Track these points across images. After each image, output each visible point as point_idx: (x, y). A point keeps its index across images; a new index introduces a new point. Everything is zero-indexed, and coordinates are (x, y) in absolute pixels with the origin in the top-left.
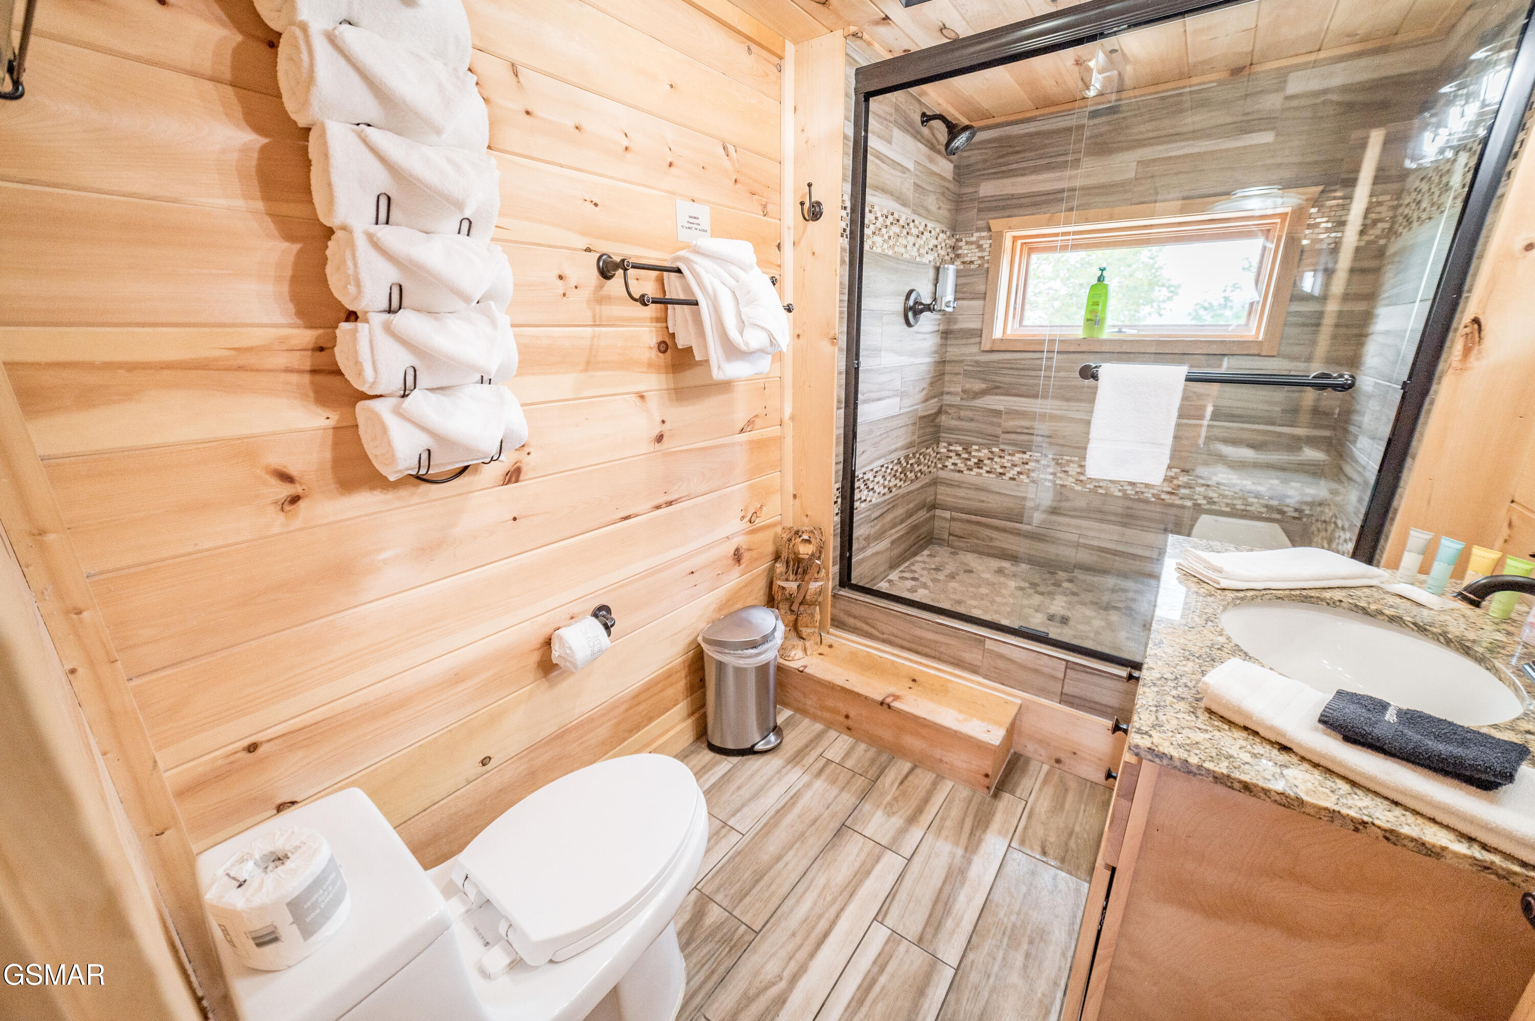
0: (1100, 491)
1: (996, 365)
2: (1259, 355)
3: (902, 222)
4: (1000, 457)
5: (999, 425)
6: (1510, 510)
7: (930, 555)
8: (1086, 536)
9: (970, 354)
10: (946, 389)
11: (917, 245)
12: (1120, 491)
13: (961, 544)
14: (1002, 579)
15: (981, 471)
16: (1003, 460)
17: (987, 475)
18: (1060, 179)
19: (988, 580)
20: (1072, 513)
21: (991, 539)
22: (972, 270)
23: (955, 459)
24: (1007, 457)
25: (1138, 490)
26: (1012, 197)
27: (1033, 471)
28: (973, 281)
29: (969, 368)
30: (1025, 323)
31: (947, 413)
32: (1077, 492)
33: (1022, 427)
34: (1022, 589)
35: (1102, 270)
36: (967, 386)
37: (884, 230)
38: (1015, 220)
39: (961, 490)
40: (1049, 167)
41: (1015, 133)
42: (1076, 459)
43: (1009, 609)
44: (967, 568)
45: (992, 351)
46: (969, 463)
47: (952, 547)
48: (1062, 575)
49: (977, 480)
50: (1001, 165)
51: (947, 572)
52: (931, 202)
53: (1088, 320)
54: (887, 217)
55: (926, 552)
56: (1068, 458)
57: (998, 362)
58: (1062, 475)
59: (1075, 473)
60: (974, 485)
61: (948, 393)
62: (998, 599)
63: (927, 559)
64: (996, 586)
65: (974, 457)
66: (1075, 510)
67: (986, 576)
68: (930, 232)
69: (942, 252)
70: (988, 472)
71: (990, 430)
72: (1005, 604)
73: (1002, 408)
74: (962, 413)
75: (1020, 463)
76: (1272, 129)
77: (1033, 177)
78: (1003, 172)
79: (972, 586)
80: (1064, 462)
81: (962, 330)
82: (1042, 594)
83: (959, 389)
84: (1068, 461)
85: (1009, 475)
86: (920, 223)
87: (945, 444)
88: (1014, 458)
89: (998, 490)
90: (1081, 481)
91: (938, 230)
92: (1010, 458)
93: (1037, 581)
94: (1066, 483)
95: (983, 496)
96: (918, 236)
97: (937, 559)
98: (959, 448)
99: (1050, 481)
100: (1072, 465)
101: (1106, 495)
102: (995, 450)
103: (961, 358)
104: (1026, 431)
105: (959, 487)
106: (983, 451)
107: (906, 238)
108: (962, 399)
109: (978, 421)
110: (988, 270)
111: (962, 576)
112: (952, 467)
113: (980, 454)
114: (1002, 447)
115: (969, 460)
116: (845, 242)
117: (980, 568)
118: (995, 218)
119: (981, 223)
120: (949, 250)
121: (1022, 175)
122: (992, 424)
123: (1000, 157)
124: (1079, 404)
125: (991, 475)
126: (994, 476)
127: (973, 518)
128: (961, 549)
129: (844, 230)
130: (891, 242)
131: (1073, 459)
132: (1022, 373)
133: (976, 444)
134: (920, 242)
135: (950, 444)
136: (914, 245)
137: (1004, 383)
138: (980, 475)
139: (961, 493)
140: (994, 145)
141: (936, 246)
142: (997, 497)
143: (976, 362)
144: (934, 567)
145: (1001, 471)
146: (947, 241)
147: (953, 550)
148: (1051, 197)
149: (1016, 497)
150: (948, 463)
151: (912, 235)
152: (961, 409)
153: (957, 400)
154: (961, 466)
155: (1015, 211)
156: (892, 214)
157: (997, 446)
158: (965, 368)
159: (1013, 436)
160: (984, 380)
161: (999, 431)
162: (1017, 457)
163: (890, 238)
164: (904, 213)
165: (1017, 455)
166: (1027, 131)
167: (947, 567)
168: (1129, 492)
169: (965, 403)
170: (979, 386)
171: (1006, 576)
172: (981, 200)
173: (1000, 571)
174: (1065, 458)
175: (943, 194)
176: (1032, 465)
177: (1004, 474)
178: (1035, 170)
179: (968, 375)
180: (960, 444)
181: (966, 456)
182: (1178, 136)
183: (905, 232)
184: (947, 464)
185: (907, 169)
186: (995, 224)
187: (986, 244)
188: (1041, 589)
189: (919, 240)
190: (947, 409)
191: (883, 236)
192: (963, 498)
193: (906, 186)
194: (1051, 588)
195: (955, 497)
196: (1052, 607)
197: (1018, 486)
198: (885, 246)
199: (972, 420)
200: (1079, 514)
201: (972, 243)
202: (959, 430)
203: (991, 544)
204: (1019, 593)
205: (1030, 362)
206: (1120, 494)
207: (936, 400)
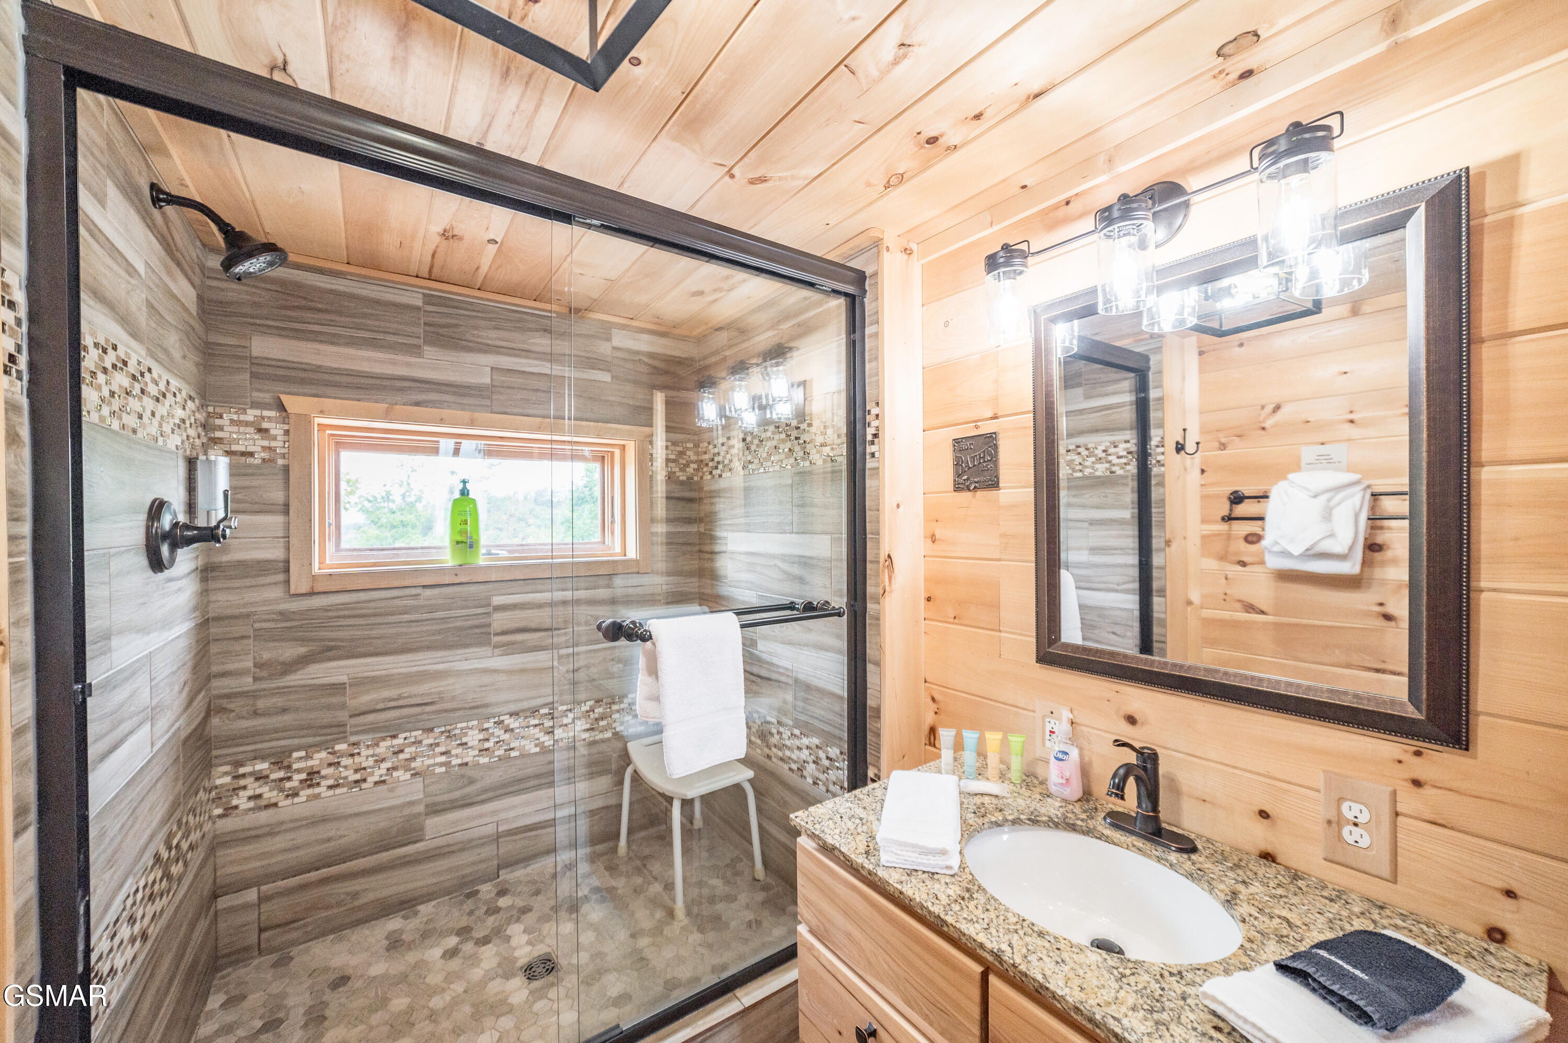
0: (513, 754)
1: (321, 614)
2: (638, 573)
3: (132, 368)
4: (352, 755)
5: (343, 706)
6: (927, 689)
7: (230, 1003)
8: (506, 821)
9: (266, 602)
10: (215, 669)
11: (158, 415)
12: (536, 746)
13: (295, 935)
14: (411, 957)
15: (317, 790)
16: (357, 759)
17: (331, 793)
18: (393, 363)
19: (385, 976)
20: (484, 797)
21: (355, 895)
22: (250, 466)
23: (254, 787)
24: (364, 752)
25: (556, 738)
26: (318, 369)
27: (413, 759)
28: (255, 483)
29: (265, 625)
30: (344, 545)
31: (222, 710)
32: (483, 766)
33: (384, 700)
34: (451, 954)
35: (464, 482)
36: (266, 656)
37: (101, 378)
38: (328, 403)
39: (278, 838)
40: (372, 344)
41: (309, 282)
42: (475, 723)
43: (467, 1009)
44: (332, 977)
45: (312, 594)
46: (288, 785)
47: (271, 951)
48: (487, 890)
49: (315, 808)
50: (290, 319)
51: (297, 1016)
52: (172, 340)
53: (458, 543)
54: (105, 351)
55: (215, 1001)
56: (464, 725)
57: (326, 609)
58: (459, 751)
59: (476, 743)
60: (306, 818)
61: (223, 675)
62: (437, 1002)
63: (230, 1017)
64: (411, 978)
65: (299, 771)
66: (485, 791)
67: (378, 969)
68: (175, 395)
69: (192, 432)
70: (330, 787)
71: (326, 717)
72: (455, 1003)
73: (344, 679)
74: (261, 704)
75: (390, 754)
76: (609, 371)
77: (351, 351)
78: (296, 330)
79: (372, 1010)
80: (457, 731)
81: (242, 564)
82: (485, 941)
83: (250, 664)
84: (462, 729)
85: (371, 780)
86: (160, 377)
87: (227, 768)
88: (378, 751)
89: (356, 810)
90: (487, 750)
91: (184, 393)
92: (371, 752)
93: (463, 923)
94: (465, 760)
95: (330, 830)
96: (158, 400)
97: (255, 999)
98: (262, 766)
99: (441, 764)
100: (470, 733)
101: (522, 756)
102: (341, 747)
103: (244, 611)
104: (393, 704)
105: (271, 834)
106: (316, 756)
107: (140, 399)
108: (255, 679)
109: (297, 710)
110: (286, 469)
111: (335, 1001)
112: (251, 804)
113: (310, 763)
114: (353, 739)
115: (289, 779)
116: (19, 390)
117: (354, 961)
118: (290, 394)
119: (267, 397)
120: (200, 430)
121: (332, 343)
122: (328, 707)
123: (286, 308)
124: (467, 651)
125: (338, 791)
126: (345, 790)
127: (313, 875)
128: (294, 943)
129: (12, 359)
130: (116, 404)
131: (470, 724)
132: (371, 621)
133: (298, 749)
134: (162, 410)
135: (239, 764)
136: (153, 414)
137: (342, 640)
138: (317, 796)
139: (279, 842)
140: (274, 288)
141: (183, 421)
142: (356, 822)
143: (281, 613)
144: (258, 1024)
145: (357, 777)
146: (198, 416)
147: (274, 957)
148: (385, 383)
149: (391, 808)
150: (241, 801)
151: (149, 395)
152: (256, 697)
153: (247, 683)
154: (269, 793)
155: (329, 391)
156: (115, 348)
157: (343, 739)
158: (257, 625)
159: (371, 718)
160: (303, 641)
161: (343, 716)
162: (383, 748)
163: (112, 394)
164: (135, 352)
165: (382, 744)
166: (334, 287)
167: (290, 1002)
168: (546, 744)
169: (265, 685)
170: (291, 651)
171: (410, 946)
172: (255, 362)
173: (395, 944)
174: (459, 725)
175: (187, 334)
176: (409, 751)
177: (365, 780)
178: (352, 342)
179: (260, 636)
180: (263, 758)
181: (281, 774)
182: (526, 353)
183: (137, 387)
184: (235, 802)
185: (136, 271)
186: (294, 403)
187: (277, 430)
188: (478, 934)
189: (159, 405)
190: (224, 703)
191: (99, 388)
192: (285, 850)
193: (136, 302)
194: (491, 921)
195: (263, 856)
196: (517, 954)
197: (391, 790)
198: (106, 411)
199: (284, 710)
200: (490, 794)
201: (247, 424)
202: (258, 733)
203: (356, 903)
204: (455, 964)
205: (383, 604)
206: (537, 749)
207: (203, 693)
